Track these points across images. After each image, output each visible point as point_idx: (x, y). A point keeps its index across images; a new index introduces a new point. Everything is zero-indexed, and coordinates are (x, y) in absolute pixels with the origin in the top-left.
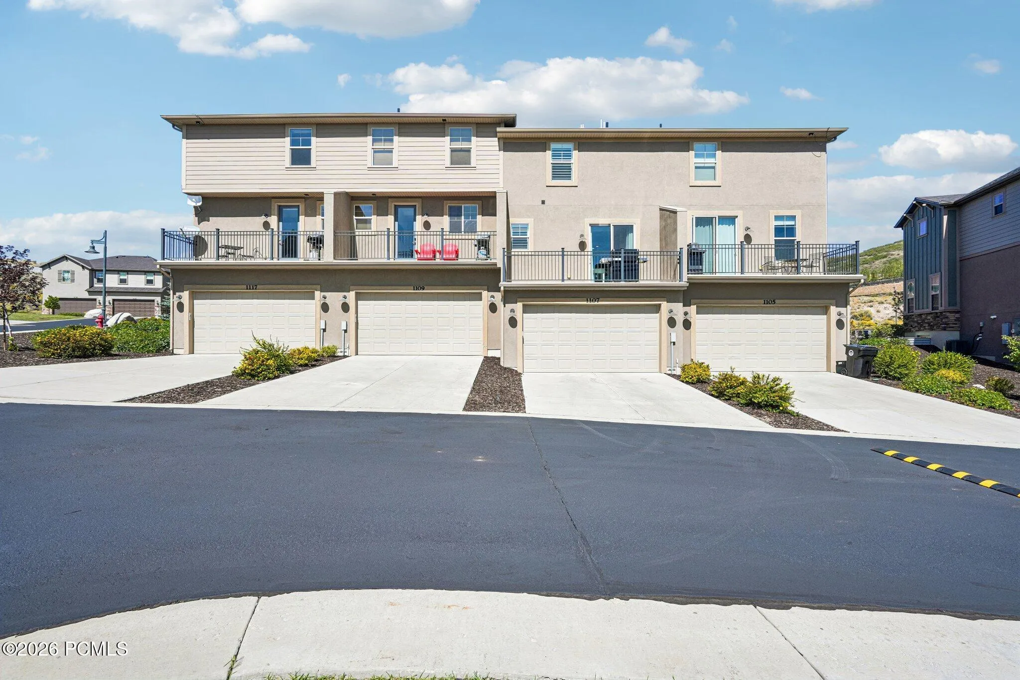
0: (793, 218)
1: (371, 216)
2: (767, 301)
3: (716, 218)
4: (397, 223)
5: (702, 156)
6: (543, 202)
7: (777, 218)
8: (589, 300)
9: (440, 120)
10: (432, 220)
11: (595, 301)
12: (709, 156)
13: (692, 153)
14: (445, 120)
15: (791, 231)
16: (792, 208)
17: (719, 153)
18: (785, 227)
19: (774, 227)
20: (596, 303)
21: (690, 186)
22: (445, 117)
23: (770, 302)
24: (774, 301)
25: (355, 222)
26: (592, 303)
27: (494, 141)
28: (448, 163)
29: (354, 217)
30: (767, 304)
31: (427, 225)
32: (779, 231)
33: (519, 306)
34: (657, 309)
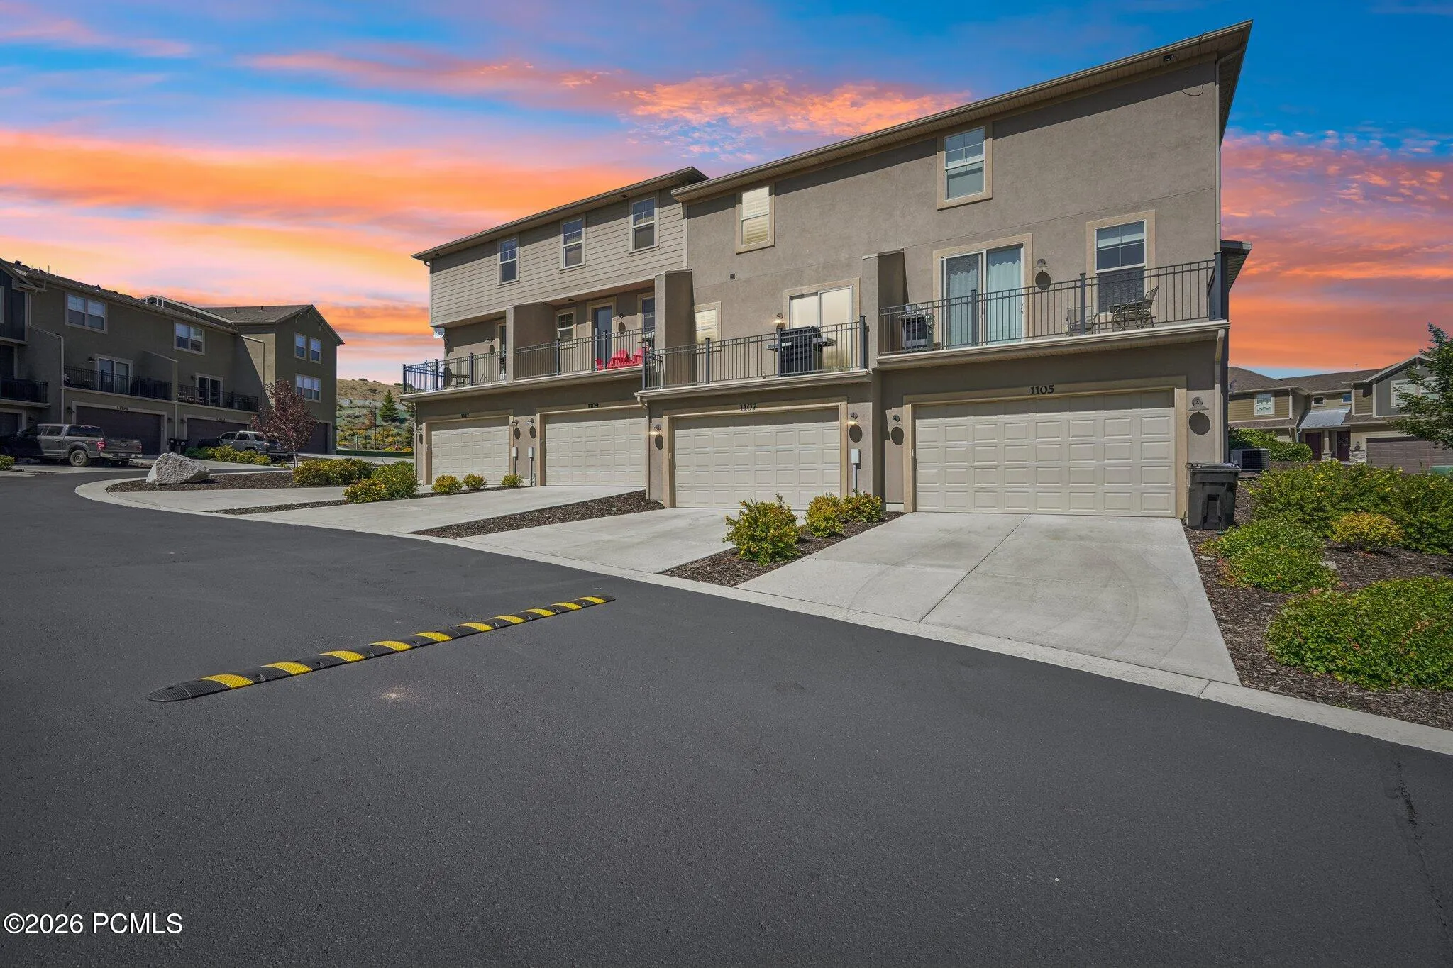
0: (1138, 227)
1: (571, 325)
2: (1037, 388)
3: (982, 254)
4: (596, 330)
5: (960, 156)
6: (733, 277)
7: (1102, 233)
8: (743, 406)
9: (619, 198)
10: (626, 320)
11: (751, 408)
12: (970, 153)
13: (942, 155)
14: (624, 196)
15: (1135, 252)
16: (1136, 208)
17: (987, 144)
18: (1120, 246)
19: (1096, 250)
20: (752, 410)
21: (938, 210)
22: (623, 192)
23: (1044, 390)
24: (1051, 387)
25: (559, 334)
26: (747, 411)
27: (677, 209)
28: (631, 248)
29: (559, 329)
30: (1038, 393)
31: (622, 328)
32: (1105, 257)
33: (665, 421)
34: (833, 415)
